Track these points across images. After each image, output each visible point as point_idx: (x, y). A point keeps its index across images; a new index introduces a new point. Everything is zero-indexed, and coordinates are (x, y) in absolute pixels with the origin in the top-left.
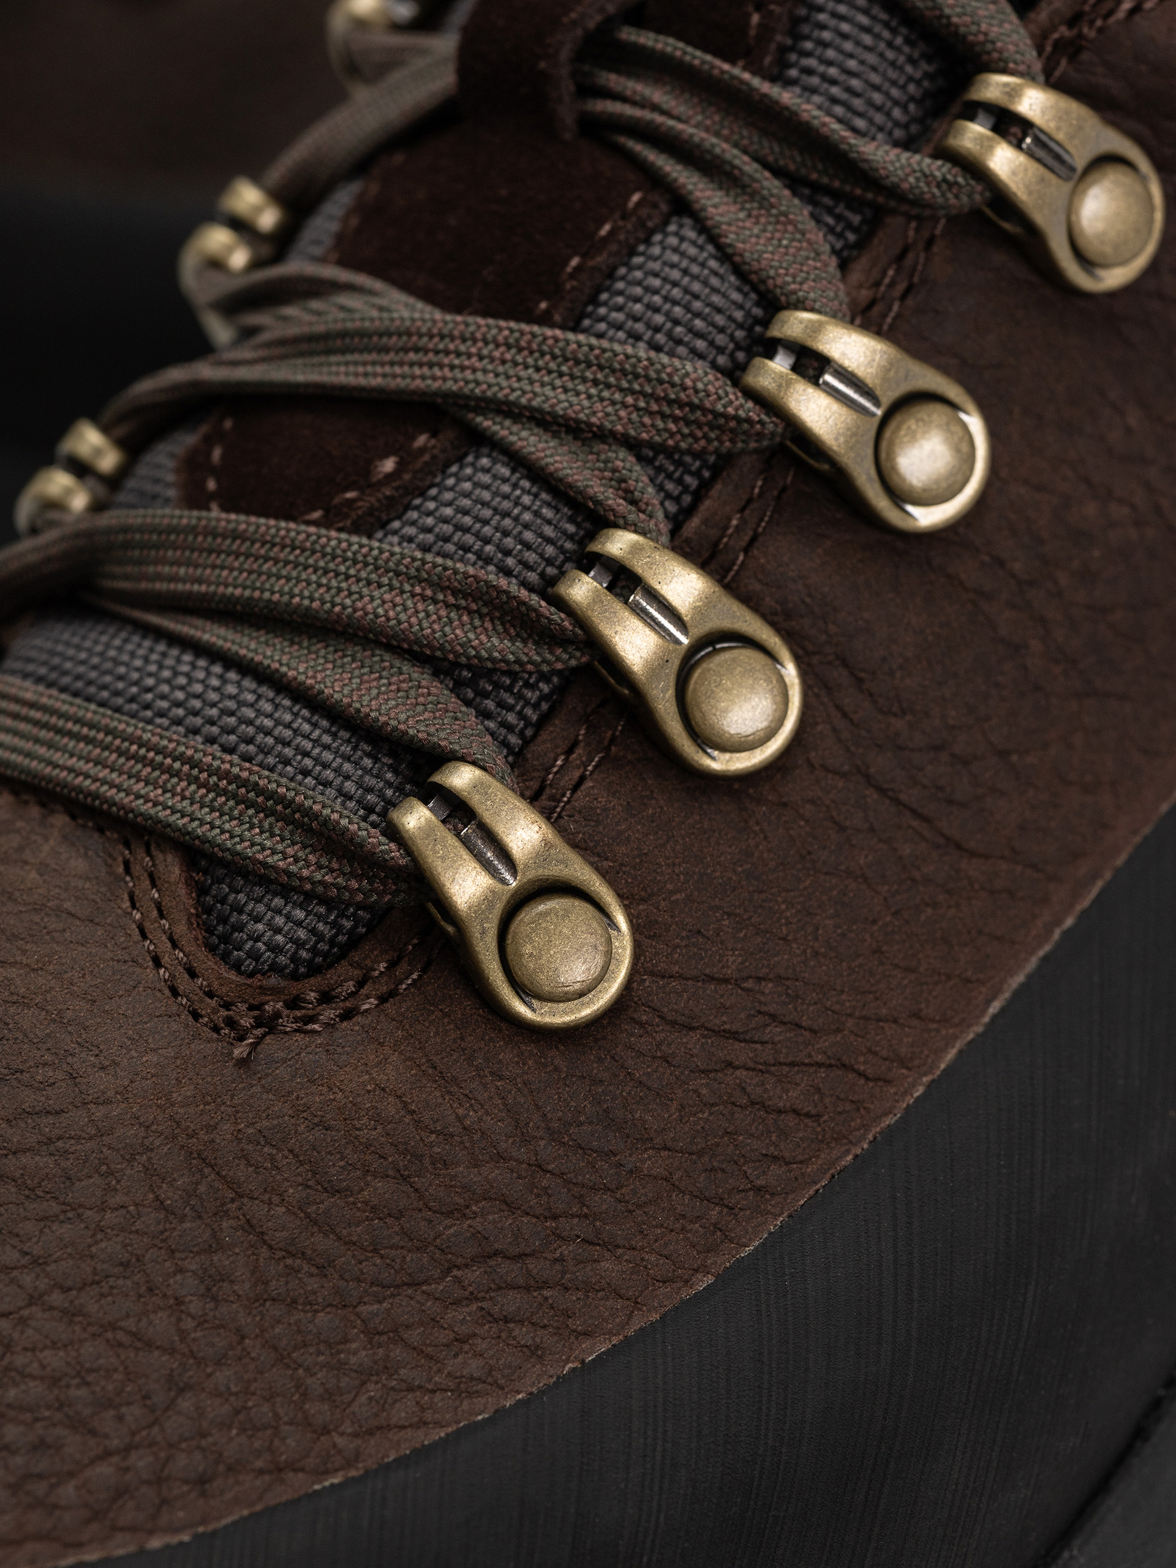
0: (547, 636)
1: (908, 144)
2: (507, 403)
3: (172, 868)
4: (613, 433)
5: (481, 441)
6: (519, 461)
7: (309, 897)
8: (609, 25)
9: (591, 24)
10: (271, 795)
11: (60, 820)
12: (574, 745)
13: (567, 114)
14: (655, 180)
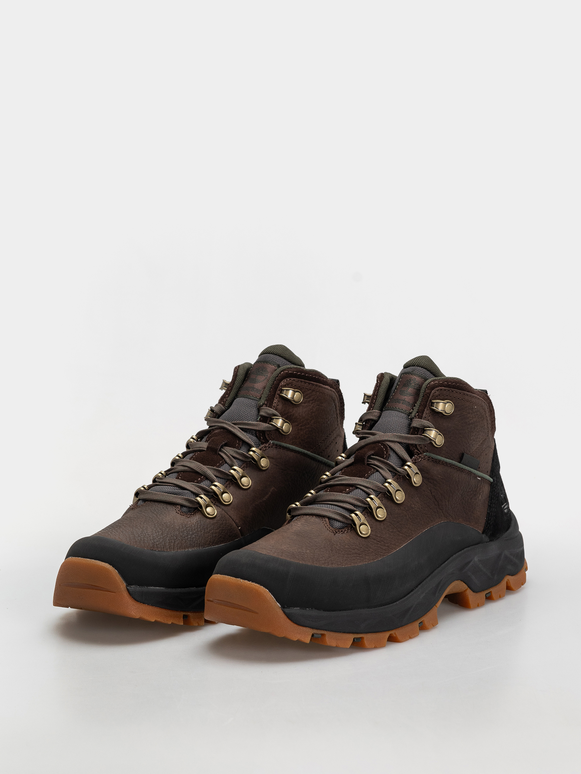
0: (365, 504)
1: (400, 468)
2: (361, 484)
3: (327, 520)
4: (371, 488)
5: (357, 488)
6: (361, 489)
7: (340, 522)
8: (371, 455)
9: (369, 455)
10: (338, 513)
11: (314, 517)
12: (365, 515)
13: (366, 462)
14: (374, 469)
